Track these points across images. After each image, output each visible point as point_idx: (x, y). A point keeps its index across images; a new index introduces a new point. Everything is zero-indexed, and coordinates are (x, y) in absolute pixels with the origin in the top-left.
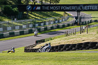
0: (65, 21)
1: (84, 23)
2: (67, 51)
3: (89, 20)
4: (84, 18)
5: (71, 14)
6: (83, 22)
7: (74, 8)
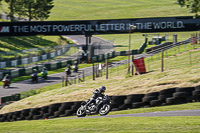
0: (62, 54)
1: (101, 58)
2: (67, 116)
3: (110, 51)
4: (99, 47)
5: (74, 41)
6: (98, 57)
7: (78, 28)
